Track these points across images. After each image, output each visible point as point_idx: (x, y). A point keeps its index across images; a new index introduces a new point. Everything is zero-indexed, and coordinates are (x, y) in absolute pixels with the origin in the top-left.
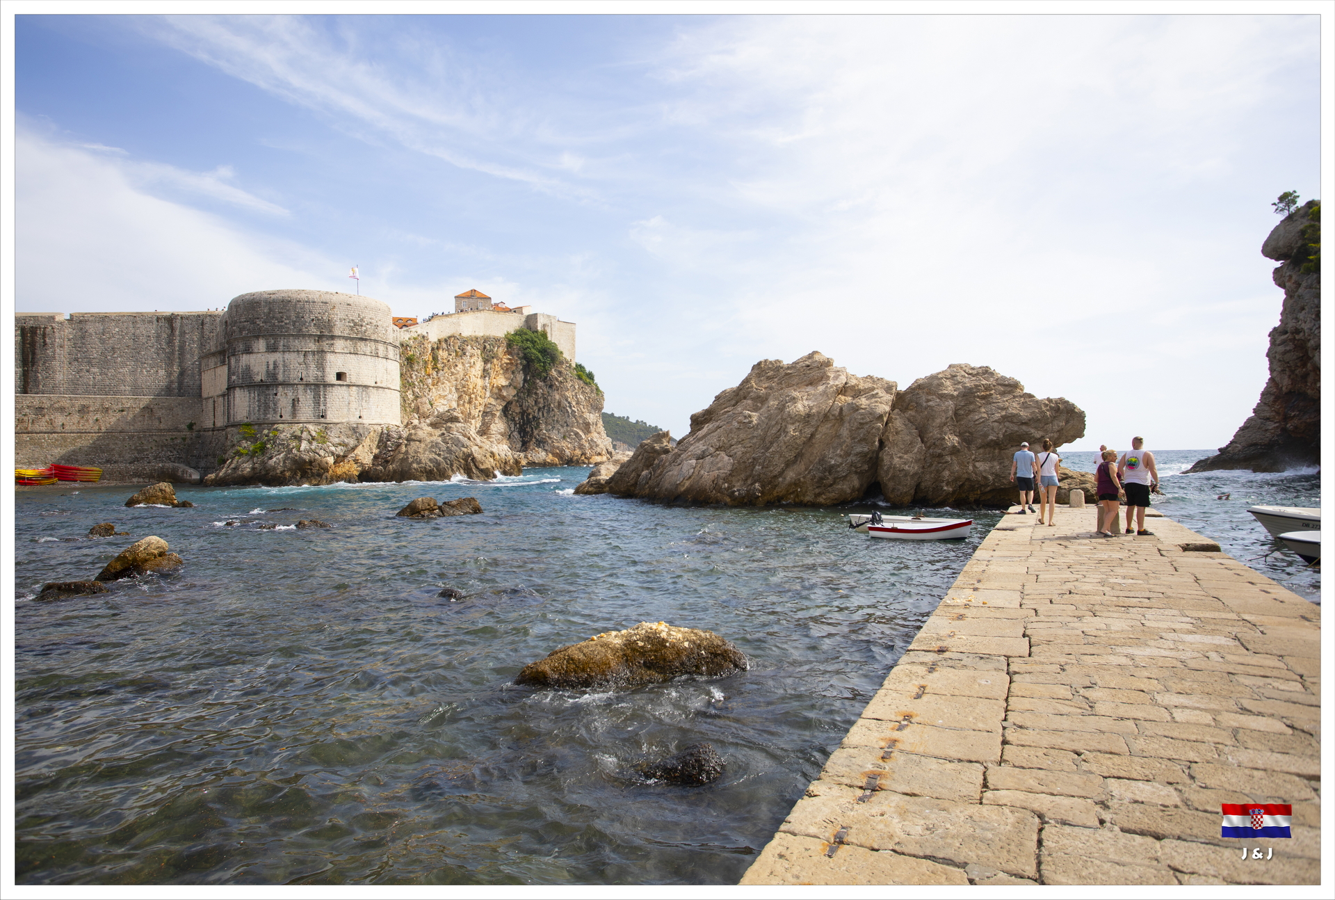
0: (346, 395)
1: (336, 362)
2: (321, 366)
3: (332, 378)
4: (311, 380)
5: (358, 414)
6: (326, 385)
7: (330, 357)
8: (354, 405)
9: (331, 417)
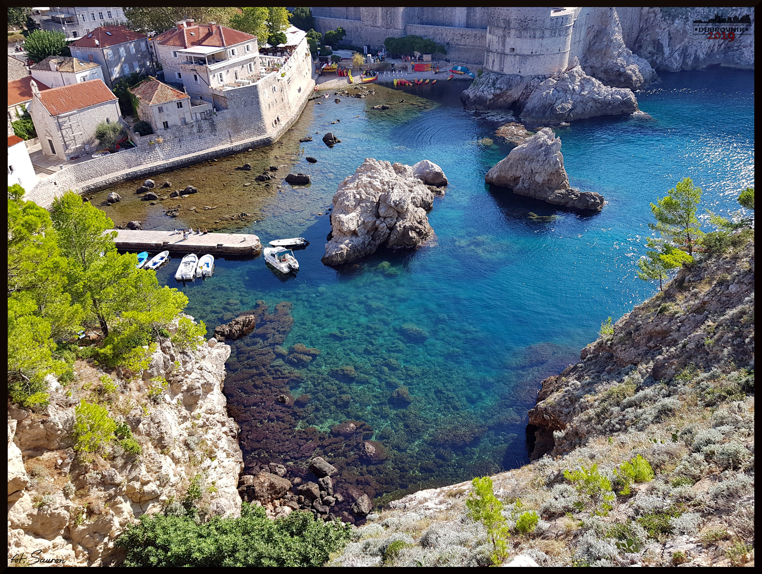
0: (513, 61)
1: (511, 42)
2: (504, 45)
3: (507, 51)
4: (500, 51)
5: (518, 70)
6: (505, 54)
7: (508, 39)
8: (516, 66)
9: (505, 71)
